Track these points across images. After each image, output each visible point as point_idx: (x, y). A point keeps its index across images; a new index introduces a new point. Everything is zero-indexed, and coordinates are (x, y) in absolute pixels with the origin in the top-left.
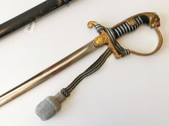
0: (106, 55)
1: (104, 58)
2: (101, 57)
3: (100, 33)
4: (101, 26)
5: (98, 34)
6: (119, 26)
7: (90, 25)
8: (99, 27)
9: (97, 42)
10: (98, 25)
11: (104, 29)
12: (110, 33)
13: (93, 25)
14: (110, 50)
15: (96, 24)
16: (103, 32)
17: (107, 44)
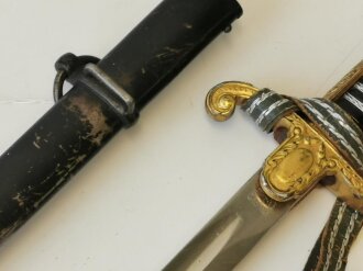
0: (339, 241)
1: (335, 255)
2: (318, 244)
3: (280, 134)
4: (276, 98)
5: (269, 145)
6: (352, 90)
7: (224, 104)
8: (266, 104)
9: (280, 180)
10: (259, 94)
11: (294, 107)
12: (331, 119)
13: (236, 98)
14: (350, 210)
15: (247, 94)
16: (293, 123)
17: (327, 180)
